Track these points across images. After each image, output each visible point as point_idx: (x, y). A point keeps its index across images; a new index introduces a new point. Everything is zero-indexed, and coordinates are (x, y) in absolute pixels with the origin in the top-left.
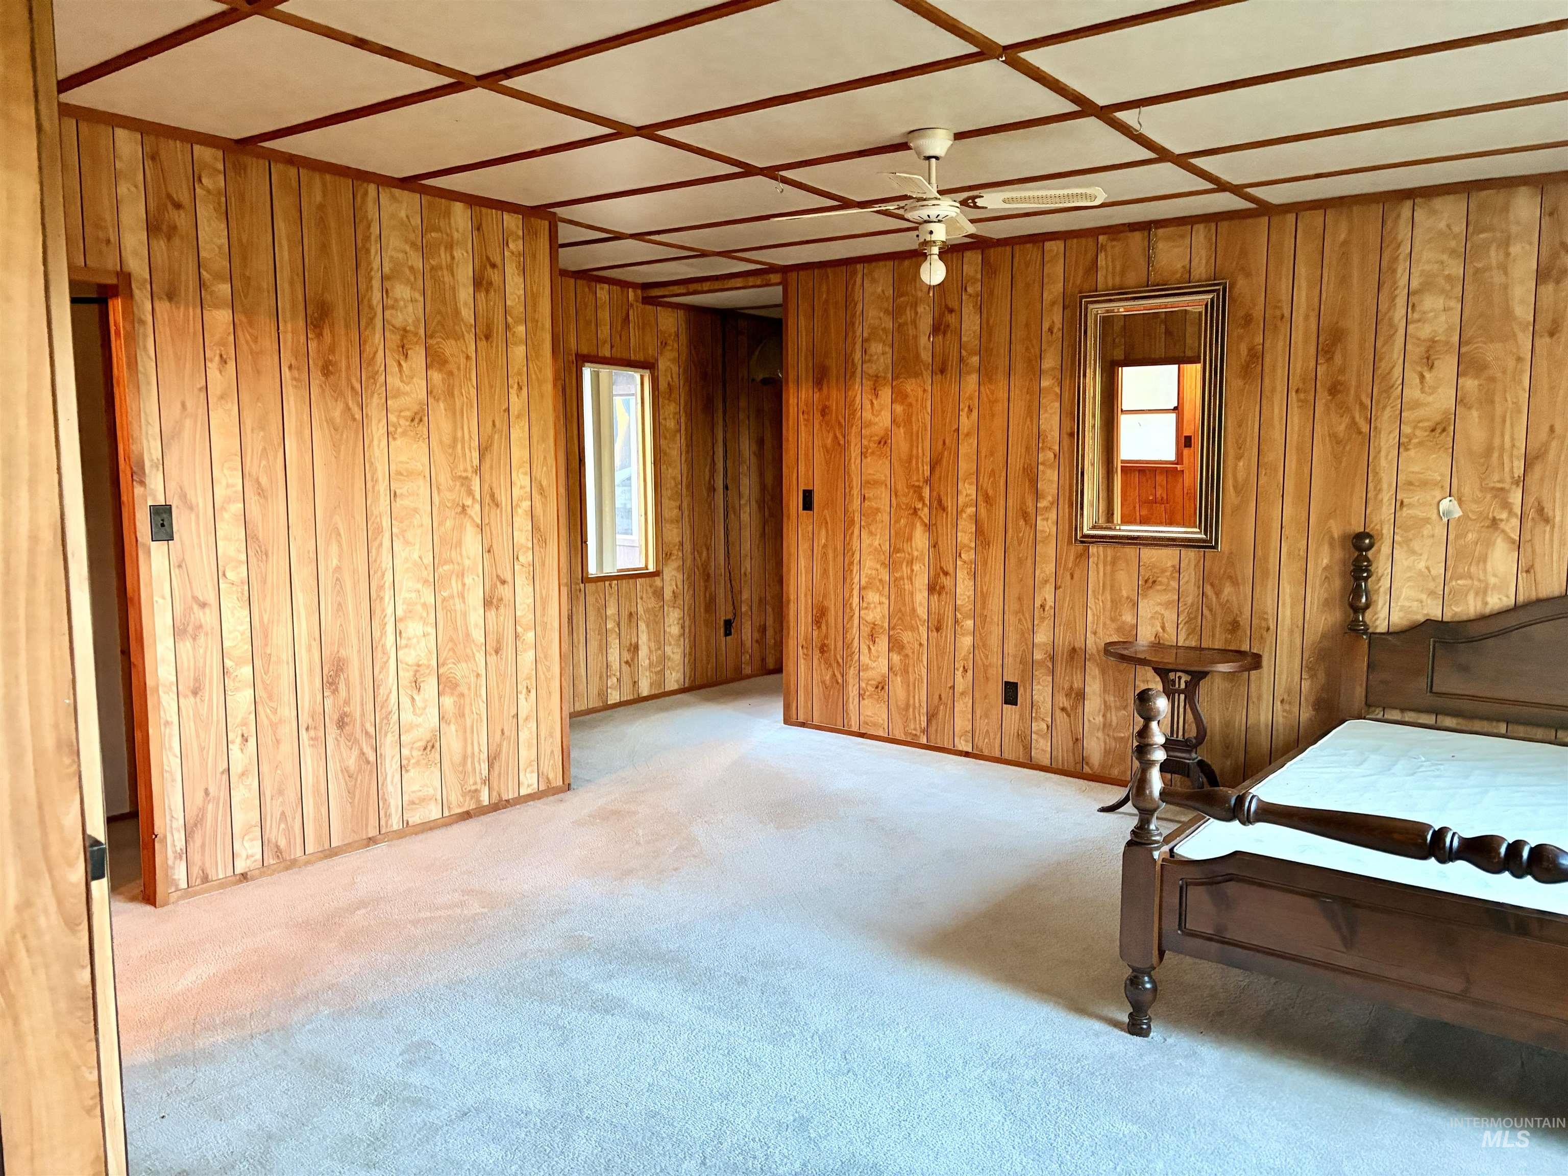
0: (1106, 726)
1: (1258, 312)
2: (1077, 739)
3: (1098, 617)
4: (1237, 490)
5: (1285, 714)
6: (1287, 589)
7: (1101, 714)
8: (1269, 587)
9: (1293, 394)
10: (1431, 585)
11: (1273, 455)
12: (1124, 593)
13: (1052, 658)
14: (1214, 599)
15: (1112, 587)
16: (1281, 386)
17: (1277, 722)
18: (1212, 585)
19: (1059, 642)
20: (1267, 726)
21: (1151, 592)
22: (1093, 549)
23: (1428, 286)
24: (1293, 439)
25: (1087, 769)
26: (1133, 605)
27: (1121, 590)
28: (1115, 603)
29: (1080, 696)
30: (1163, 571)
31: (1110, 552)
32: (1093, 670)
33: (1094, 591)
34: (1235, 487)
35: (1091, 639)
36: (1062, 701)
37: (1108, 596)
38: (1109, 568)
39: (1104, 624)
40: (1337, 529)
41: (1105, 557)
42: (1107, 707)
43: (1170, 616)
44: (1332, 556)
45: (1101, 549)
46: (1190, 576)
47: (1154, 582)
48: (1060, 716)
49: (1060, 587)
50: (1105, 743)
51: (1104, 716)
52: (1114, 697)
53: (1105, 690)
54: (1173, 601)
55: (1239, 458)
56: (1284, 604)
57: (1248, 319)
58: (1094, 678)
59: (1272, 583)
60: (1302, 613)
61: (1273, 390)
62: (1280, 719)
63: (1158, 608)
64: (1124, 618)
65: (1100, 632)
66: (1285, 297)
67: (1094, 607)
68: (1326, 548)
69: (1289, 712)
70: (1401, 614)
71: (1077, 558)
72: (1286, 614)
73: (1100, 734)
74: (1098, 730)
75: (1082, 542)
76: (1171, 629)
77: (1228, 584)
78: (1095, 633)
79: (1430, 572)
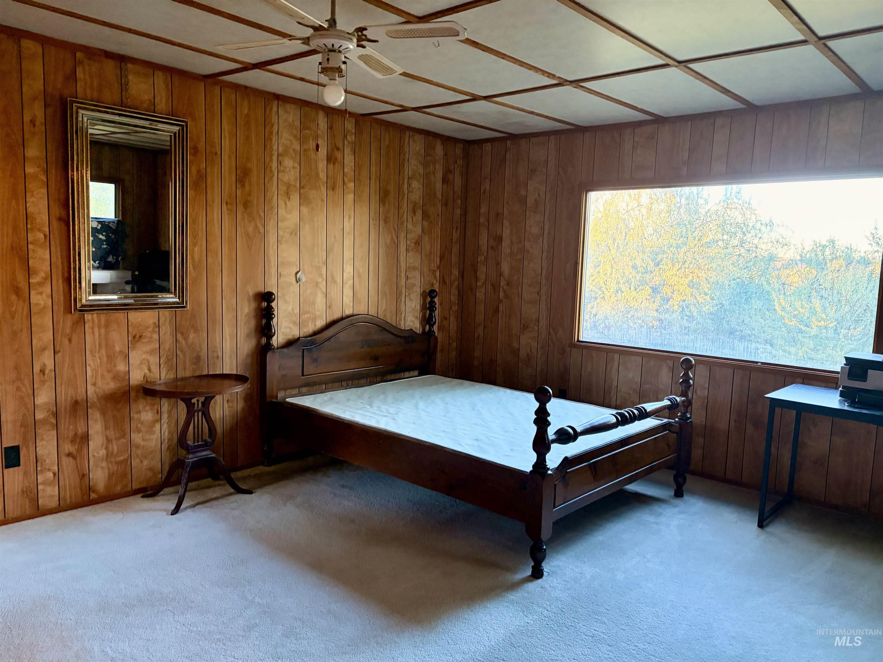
0: (109, 455)
1: (201, 146)
2: (83, 475)
3: (97, 371)
4: (194, 267)
5: (230, 409)
6: (227, 330)
7: (104, 447)
8: (217, 329)
9: (224, 205)
10: (294, 319)
11: (216, 244)
12: (117, 349)
13: (56, 415)
14: (184, 342)
15: (107, 345)
16: (217, 201)
17: (226, 415)
18: (182, 334)
19: (62, 399)
20: (220, 418)
21: (138, 345)
22: (88, 316)
23: (286, 152)
24: (225, 234)
25: (93, 496)
26: (126, 356)
27: (114, 346)
28: (111, 358)
29: (85, 438)
30: (147, 327)
31: (103, 317)
32: (95, 415)
33: (91, 351)
34: (193, 266)
35: (91, 390)
36: (68, 447)
37: (103, 352)
38: (103, 331)
39: (102, 375)
40: (251, 291)
41: (99, 321)
42: (109, 440)
43: (154, 360)
44: (249, 307)
45: (95, 316)
46: (166, 330)
47: (140, 337)
48: (66, 461)
49: (59, 352)
50: (109, 469)
51: (107, 448)
52: (114, 430)
53: (106, 428)
54: (155, 349)
55: (195, 245)
56: (226, 340)
57: (195, 151)
58: (96, 421)
59: (218, 328)
60: (236, 344)
61: (213, 201)
62: (227, 412)
63: (144, 356)
64: (118, 368)
65: (99, 383)
66: (217, 141)
67: (92, 364)
68: (246, 304)
69: (232, 407)
70: (283, 337)
71: (73, 324)
72: (228, 346)
73: (104, 464)
74: (102, 462)
75: (81, 311)
76: (155, 369)
77: (192, 331)
78: (94, 384)
79: (293, 311)
